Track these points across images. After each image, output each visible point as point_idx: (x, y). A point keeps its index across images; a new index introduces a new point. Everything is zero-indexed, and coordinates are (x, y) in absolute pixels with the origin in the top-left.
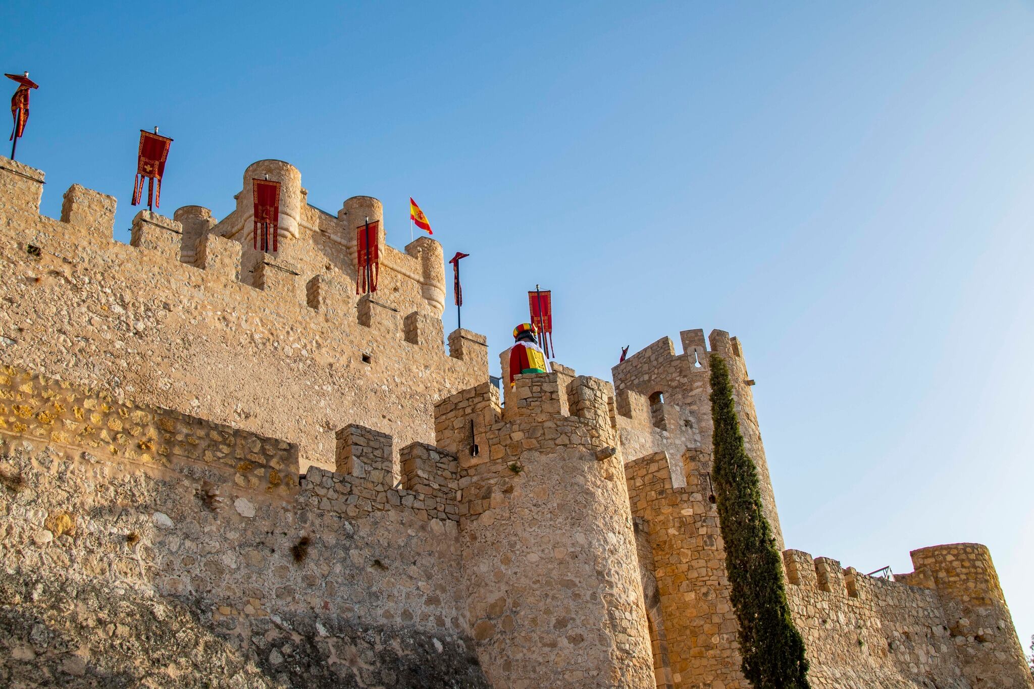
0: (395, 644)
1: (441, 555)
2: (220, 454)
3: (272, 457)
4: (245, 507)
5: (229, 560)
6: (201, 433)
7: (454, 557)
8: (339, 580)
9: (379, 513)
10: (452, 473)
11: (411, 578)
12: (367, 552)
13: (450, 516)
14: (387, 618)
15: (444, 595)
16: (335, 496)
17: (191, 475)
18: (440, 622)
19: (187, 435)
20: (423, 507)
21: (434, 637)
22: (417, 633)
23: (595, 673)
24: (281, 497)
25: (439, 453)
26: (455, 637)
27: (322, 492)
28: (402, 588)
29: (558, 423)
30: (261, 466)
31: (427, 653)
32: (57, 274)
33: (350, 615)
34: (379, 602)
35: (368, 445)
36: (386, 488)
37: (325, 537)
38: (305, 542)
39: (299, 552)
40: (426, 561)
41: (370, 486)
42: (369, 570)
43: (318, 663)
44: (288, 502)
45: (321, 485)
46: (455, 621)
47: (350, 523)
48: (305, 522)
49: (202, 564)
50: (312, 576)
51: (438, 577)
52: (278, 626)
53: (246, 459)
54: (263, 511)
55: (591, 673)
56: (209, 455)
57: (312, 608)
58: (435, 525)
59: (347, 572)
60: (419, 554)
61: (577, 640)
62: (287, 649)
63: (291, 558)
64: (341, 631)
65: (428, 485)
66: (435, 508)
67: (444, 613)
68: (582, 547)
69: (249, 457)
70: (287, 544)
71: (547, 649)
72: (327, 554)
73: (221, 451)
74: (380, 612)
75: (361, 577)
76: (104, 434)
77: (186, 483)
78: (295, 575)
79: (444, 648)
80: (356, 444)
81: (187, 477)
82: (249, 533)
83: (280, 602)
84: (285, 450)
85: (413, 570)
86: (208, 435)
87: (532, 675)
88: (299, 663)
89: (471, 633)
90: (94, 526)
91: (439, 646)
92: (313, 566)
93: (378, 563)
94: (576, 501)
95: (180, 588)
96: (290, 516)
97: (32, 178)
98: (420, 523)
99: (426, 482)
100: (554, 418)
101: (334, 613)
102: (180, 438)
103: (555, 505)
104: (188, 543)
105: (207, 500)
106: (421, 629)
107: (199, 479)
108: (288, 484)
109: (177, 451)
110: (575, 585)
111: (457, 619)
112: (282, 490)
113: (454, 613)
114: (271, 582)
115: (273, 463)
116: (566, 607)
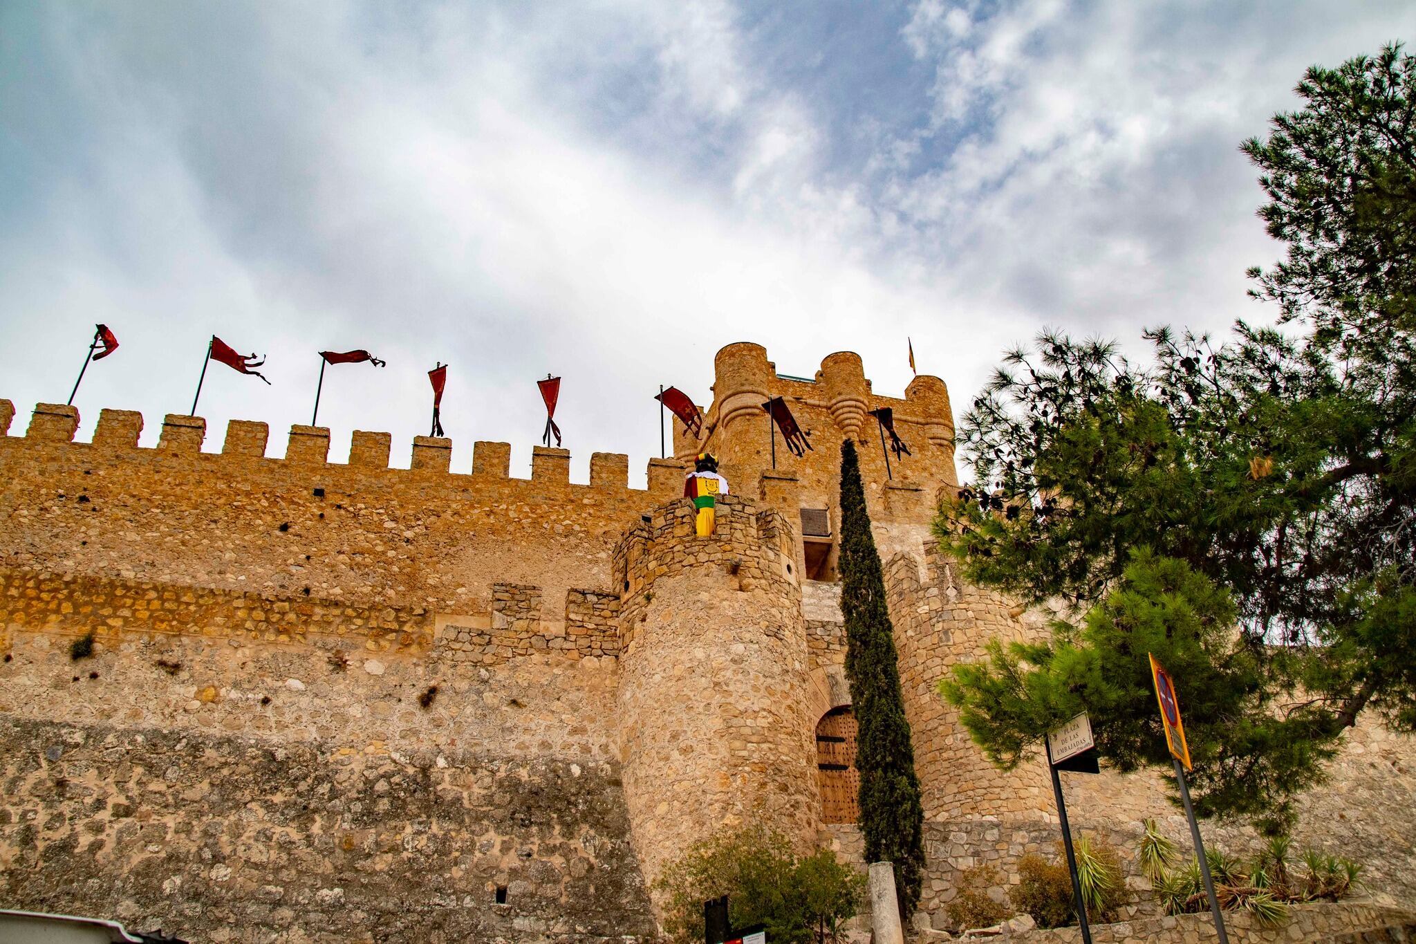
0: (523, 774)
1: (593, 688)
2: (353, 627)
3: (405, 622)
4: (375, 666)
5: (356, 711)
6: (337, 612)
7: (608, 689)
8: (469, 720)
9: (520, 658)
10: (612, 612)
11: (553, 712)
12: (503, 693)
13: (606, 652)
14: (522, 749)
15: (593, 725)
16: (470, 647)
17: (324, 648)
18: (586, 749)
19: (324, 615)
20: (574, 647)
21: (573, 762)
22: (554, 761)
23: (701, 781)
24: (412, 655)
25: (598, 595)
26: (601, 763)
27: (457, 646)
28: (540, 722)
29: (687, 545)
30: (393, 631)
31: (559, 777)
32: (339, 507)
33: (478, 749)
34: (513, 737)
35: (513, 598)
36: (531, 634)
37: (457, 685)
38: (433, 691)
39: (427, 700)
40: (574, 696)
41: (512, 634)
42: (504, 708)
43: (426, 789)
44: (420, 658)
45: (456, 640)
46: (605, 748)
47: (487, 670)
48: (436, 673)
49: (328, 716)
50: (440, 719)
51: (586, 709)
52: (394, 761)
53: (378, 627)
54: (391, 670)
55: (698, 781)
56: (342, 629)
57: (437, 745)
58: (589, 663)
59: (479, 712)
60: (565, 690)
61: (685, 751)
62: (396, 779)
63: (418, 705)
64: (463, 762)
65: (583, 626)
66: (590, 647)
67: (591, 741)
68: (700, 662)
69: (381, 625)
70: (415, 694)
71: (662, 763)
72: (458, 698)
73: (354, 624)
74: (513, 744)
75: (494, 716)
76: (248, 625)
77: (319, 653)
78: (421, 719)
79: (582, 772)
80: (499, 600)
81: (320, 648)
82: (377, 688)
83: (403, 742)
84: (419, 615)
85: (556, 705)
86: (343, 613)
87: (651, 789)
88: (405, 790)
89: (619, 757)
90: (234, 694)
91: (576, 770)
92: (441, 708)
93: (514, 702)
94: (697, 618)
95: (306, 735)
96: (420, 670)
97: (318, 436)
98: (569, 662)
99: (580, 624)
100: (683, 541)
101: (460, 749)
102: (315, 618)
103: (678, 625)
104: (317, 701)
105: (339, 665)
106: (560, 757)
107: (332, 649)
108: (420, 644)
109: (312, 629)
110: (690, 699)
111: (607, 746)
112: (414, 649)
113: (604, 740)
114: (396, 725)
115: (407, 628)
116: (680, 721)
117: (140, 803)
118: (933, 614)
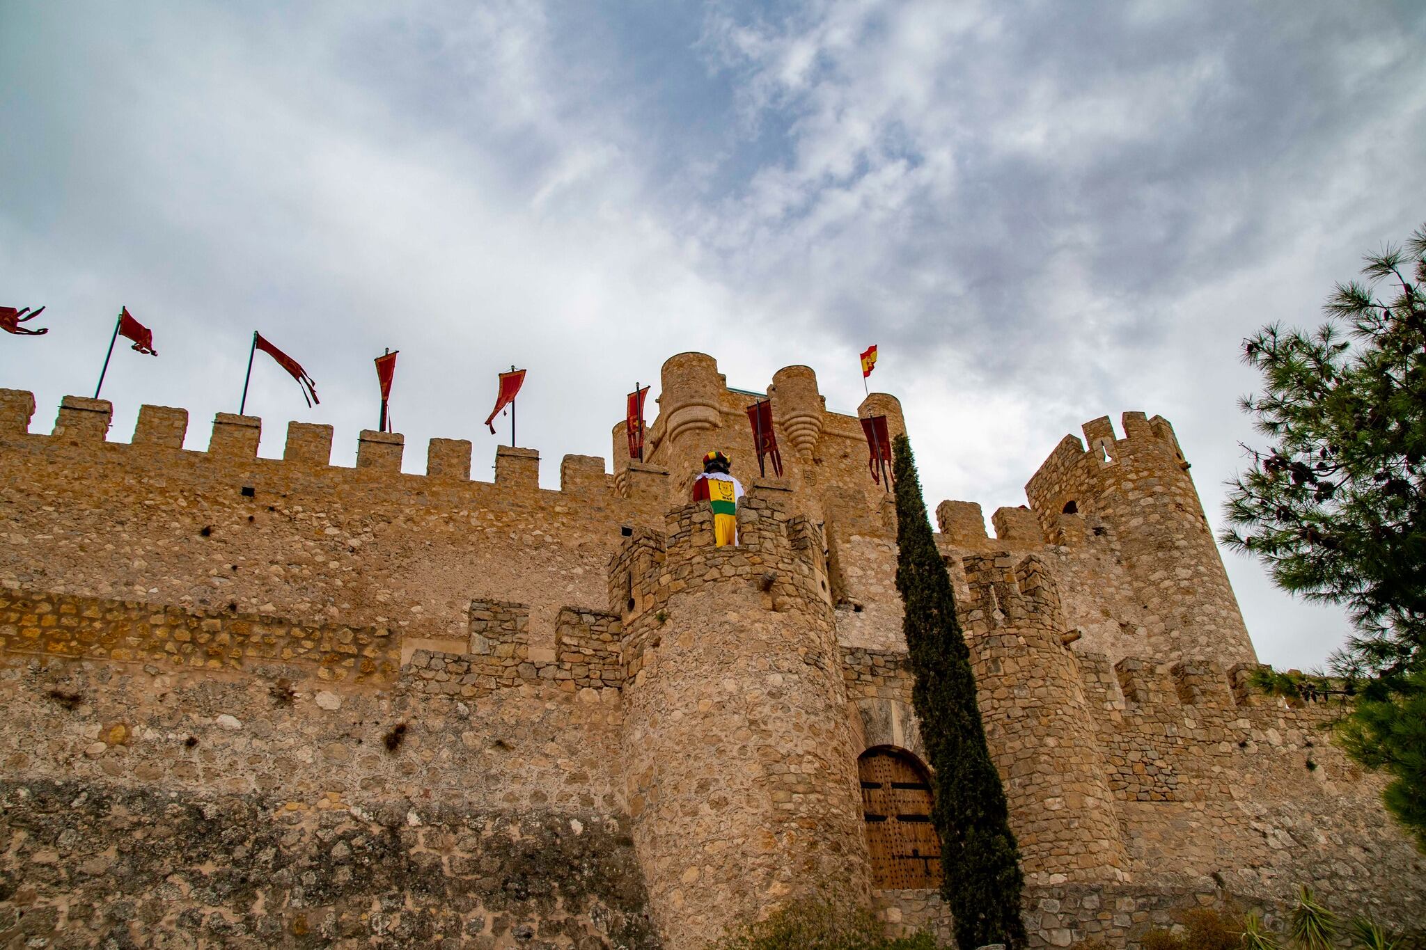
0: (514, 831)
1: (594, 726)
2: (301, 651)
3: (365, 646)
4: (328, 700)
5: (305, 755)
6: (282, 632)
7: (611, 728)
8: (446, 766)
9: (506, 690)
10: (613, 635)
11: (547, 756)
12: (486, 733)
13: (608, 683)
14: (511, 801)
15: (594, 771)
16: (446, 677)
17: (266, 676)
18: (587, 801)
19: (264, 636)
20: (569, 677)
21: (573, 817)
22: (549, 815)
23: (740, 841)
24: (374, 686)
25: (595, 615)
26: (606, 817)
27: (429, 675)
28: (531, 768)
29: (709, 556)
30: (350, 656)
31: (557, 836)
32: (272, 509)
33: (457, 802)
34: (500, 786)
35: (495, 618)
36: (517, 661)
37: (429, 722)
38: (401, 730)
39: (394, 741)
40: (571, 735)
41: (494, 661)
42: (488, 751)
43: (395, 853)
44: (383, 690)
45: (428, 667)
46: (609, 799)
47: (466, 704)
48: (404, 708)
49: (271, 762)
50: (410, 764)
51: (586, 752)
52: (355, 818)
53: (333, 651)
54: (350, 703)
55: (736, 841)
56: (288, 653)
57: (407, 798)
58: (588, 696)
59: (457, 756)
60: (560, 729)
61: (718, 804)
62: (358, 841)
63: (383, 748)
64: (439, 818)
65: (578, 652)
66: (588, 676)
67: (593, 790)
68: (731, 695)
69: (337, 649)
70: (379, 734)
71: (687, 819)
72: (432, 739)
73: (303, 647)
74: (499, 795)
75: (476, 761)
76: (169, 646)
77: (259, 682)
78: (387, 765)
79: (585, 829)
80: (479, 619)
81: (260, 677)
82: (332, 726)
83: (365, 794)
84: (383, 636)
85: (550, 747)
86: (288, 633)
87: (674, 851)
88: (370, 855)
89: (628, 810)
90: (150, 734)
91: (577, 827)
92: (411, 752)
93: (500, 744)
94: (725, 643)
95: (243, 786)
96: (385, 705)
98: (564, 695)
99: (576, 649)
100: (704, 552)
101: (436, 801)
102: (255, 639)
103: (701, 651)
104: (256, 743)
105: (284, 697)
106: (557, 811)
107: (275, 677)
108: (384, 672)
109: (251, 652)
110: (720, 740)
111: (612, 796)
112: (377, 678)
113: (608, 789)
114: (356, 773)
115: (367, 652)
116: (709, 767)
117: (21, 881)
118: (979, 640)
